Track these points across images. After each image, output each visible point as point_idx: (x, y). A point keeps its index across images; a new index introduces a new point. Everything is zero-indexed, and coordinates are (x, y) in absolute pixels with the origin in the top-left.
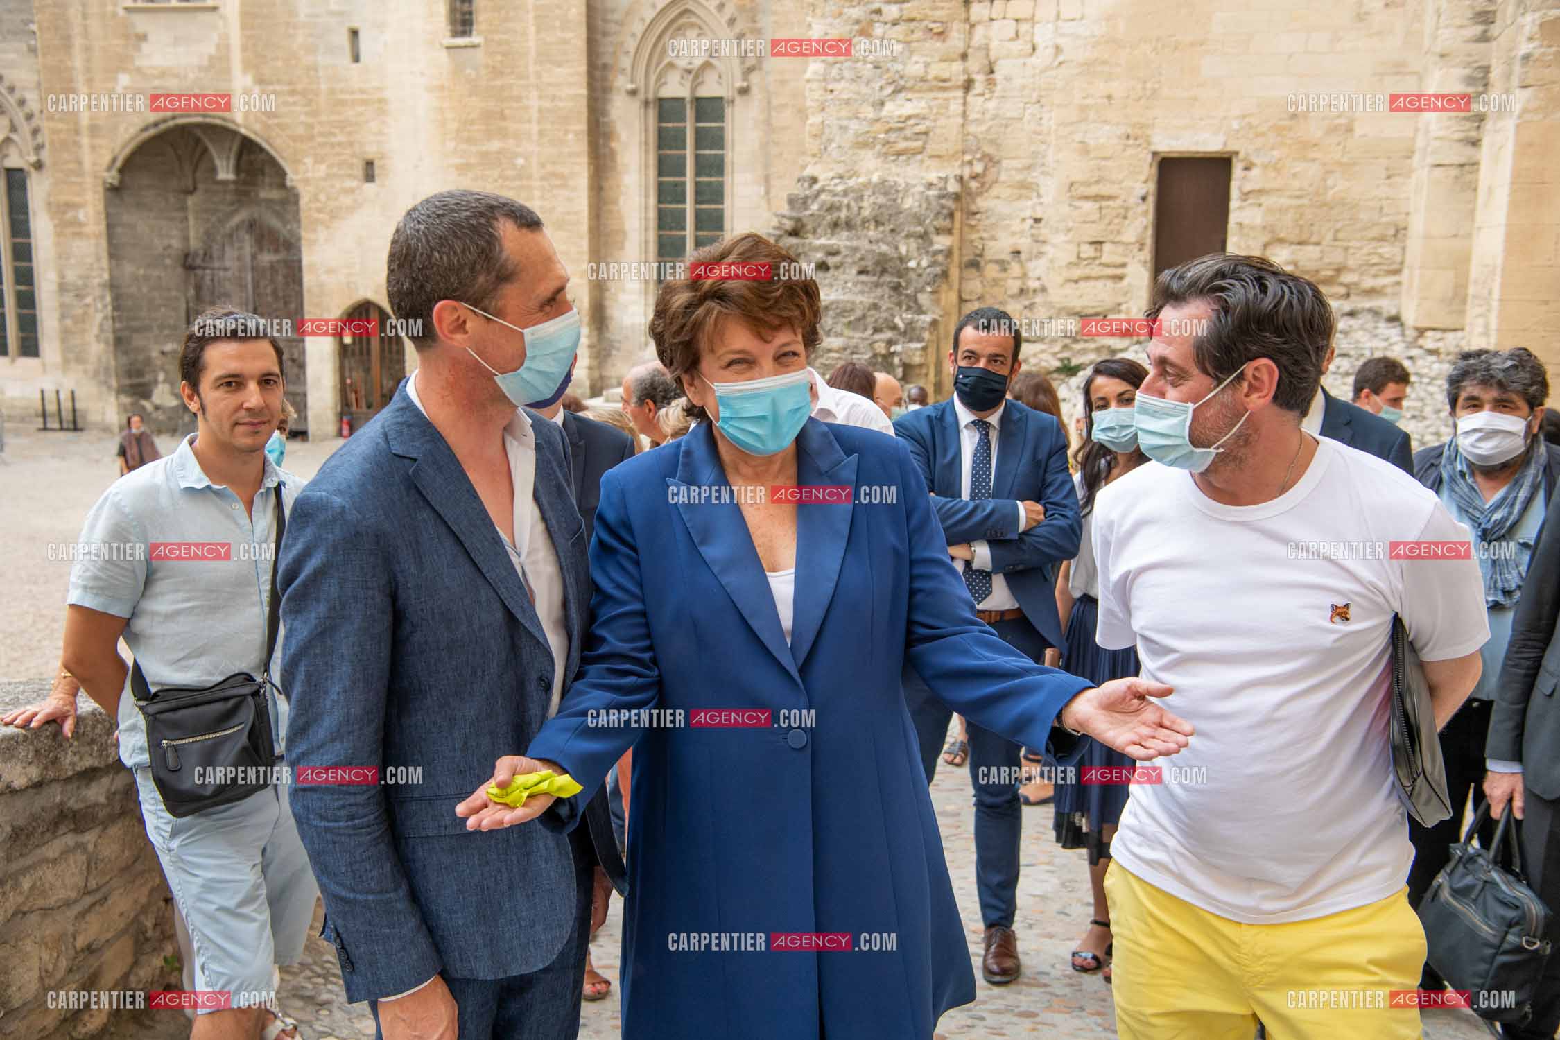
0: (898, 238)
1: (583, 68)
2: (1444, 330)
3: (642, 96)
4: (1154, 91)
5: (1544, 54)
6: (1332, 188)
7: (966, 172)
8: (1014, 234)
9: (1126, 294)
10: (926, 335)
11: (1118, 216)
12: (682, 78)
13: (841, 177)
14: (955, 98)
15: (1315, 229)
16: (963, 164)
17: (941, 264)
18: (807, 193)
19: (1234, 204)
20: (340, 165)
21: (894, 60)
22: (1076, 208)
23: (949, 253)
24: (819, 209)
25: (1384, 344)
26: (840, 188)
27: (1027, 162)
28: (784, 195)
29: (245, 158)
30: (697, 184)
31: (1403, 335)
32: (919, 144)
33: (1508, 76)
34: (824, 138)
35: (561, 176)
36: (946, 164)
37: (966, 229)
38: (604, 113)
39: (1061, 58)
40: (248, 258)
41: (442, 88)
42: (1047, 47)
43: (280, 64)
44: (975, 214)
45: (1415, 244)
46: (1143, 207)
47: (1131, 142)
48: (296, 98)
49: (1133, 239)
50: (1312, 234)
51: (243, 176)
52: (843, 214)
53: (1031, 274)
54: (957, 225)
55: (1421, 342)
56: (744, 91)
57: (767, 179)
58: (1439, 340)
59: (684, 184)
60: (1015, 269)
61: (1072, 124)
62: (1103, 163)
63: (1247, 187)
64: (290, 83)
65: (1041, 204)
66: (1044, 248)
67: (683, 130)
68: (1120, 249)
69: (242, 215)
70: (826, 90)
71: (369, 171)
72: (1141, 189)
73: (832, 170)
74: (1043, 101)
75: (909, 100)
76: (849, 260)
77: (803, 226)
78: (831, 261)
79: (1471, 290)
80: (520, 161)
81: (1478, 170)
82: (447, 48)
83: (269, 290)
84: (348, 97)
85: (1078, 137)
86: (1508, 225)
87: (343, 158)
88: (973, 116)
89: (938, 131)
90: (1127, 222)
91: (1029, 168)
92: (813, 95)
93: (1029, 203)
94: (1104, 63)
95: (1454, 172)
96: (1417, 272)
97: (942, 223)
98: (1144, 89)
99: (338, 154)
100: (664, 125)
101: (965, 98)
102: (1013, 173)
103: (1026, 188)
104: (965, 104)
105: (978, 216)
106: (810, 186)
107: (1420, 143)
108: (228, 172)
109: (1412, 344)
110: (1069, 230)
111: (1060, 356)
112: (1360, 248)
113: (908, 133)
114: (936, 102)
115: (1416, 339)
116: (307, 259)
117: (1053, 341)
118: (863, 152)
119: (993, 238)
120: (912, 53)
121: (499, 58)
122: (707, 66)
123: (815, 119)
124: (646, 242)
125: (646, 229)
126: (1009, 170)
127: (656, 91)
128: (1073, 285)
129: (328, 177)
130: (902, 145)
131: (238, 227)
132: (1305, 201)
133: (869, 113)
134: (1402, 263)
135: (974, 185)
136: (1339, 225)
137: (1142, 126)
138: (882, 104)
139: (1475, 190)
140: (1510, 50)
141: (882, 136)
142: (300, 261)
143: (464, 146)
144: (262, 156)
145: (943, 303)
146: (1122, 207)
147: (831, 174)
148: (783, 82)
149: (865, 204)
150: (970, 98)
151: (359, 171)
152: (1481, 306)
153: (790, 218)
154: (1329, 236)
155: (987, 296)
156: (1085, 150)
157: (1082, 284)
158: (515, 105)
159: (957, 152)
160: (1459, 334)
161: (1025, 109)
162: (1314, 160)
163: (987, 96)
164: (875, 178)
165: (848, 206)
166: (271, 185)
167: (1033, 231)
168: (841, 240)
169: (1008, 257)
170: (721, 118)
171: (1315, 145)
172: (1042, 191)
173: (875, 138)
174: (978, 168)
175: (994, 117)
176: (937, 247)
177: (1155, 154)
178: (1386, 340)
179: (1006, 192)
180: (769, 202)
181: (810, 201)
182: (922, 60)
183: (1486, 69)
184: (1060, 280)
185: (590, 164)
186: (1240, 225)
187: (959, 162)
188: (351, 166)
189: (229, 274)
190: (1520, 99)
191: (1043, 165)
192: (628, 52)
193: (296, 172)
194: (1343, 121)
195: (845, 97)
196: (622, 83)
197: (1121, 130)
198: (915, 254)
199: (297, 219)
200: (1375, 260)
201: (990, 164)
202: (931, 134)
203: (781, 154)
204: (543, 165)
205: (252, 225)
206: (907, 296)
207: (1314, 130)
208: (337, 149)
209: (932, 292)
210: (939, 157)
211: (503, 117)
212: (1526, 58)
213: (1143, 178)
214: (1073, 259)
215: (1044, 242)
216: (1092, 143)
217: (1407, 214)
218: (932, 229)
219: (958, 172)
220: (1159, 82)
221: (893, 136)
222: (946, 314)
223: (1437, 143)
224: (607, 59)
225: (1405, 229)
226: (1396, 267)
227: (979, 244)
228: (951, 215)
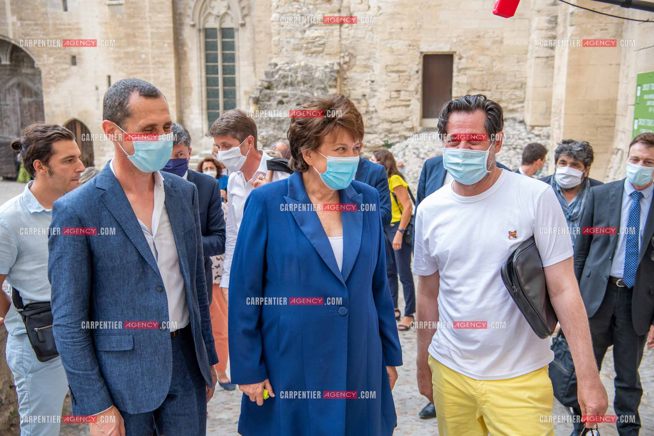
0: (313, 90)
1: (170, 14)
2: (542, 126)
3: (197, 27)
4: (421, 26)
5: (579, 12)
6: (496, 66)
7: (342, 61)
8: (363, 87)
9: (411, 113)
11: (406, 79)
12: (215, 19)
13: (288, 63)
14: (336, 29)
15: (489, 84)
16: (340, 57)
18: (273, 70)
19: (455, 74)
20: (60, 58)
21: (309, 12)
22: (389, 76)
24: (279, 77)
25: (517, 133)
26: (287, 68)
27: (368, 56)
28: (263, 71)
29: (14, 54)
30: (224, 66)
31: (526, 128)
32: (321, 49)
33: (565, 21)
34: (280, 46)
35: (162, 63)
36: (333, 58)
37: (342, 86)
38: (181, 35)
39: (381, 12)
40: (18, 100)
41: (106, 23)
42: (374, 7)
43: (29, 11)
44: (346, 79)
45: (529, 90)
46: (417, 76)
47: (411, 48)
48: (38, 27)
49: (413, 89)
50: (487, 86)
51: (13, 62)
52: (289, 80)
53: (370, 105)
54: (338, 84)
55: (533, 131)
56: (243, 25)
57: (254, 64)
58: (541, 130)
59: (217, 66)
60: (364, 102)
61: (386, 40)
62: (400, 57)
63: (460, 67)
64: (35, 20)
65: (374, 74)
66: (376, 94)
67: (216, 42)
68: (408, 93)
69: (14, 81)
70: (280, 25)
71: (74, 61)
72: (416, 68)
73: (283, 60)
74: (374, 30)
75: (316, 30)
76: (292, 99)
77: (272, 85)
78: (285, 100)
79: (553, 110)
80: (143, 56)
81: (554, 59)
82: (109, 5)
83: (28, 114)
84: (63, 27)
85: (389, 46)
86: (567, 83)
87: (61, 54)
88: (344, 36)
89: (329, 43)
90: (410, 82)
91: (369, 59)
92: (274, 28)
93: (369, 74)
94: (399, 14)
95: (544, 60)
96: (531, 102)
97: (332, 83)
98: (416, 25)
99: (59, 53)
100: (208, 40)
101: (340, 29)
102: (362, 61)
103: (367, 68)
104: (340, 31)
105: (347, 80)
106: (275, 67)
107: (530, 48)
108: (6, 61)
109: (529, 133)
110: (386, 86)
111: (384, 139)
112: (508, 92)
113: (316, 44)
114: (328, 31)
115: (531, 130)
116: (46, 100)
117: (381, 133)
118: (297, 52)
119: (354, 89)
120: (317, 9)
121: (132, 10)
122: (226, 14)
123: (275, 38)
124: (201, 92)
125: (201, 86)
126: (360, 60)
127: (204, 25)
128: (388, 109)
129: (55, 63)
130: (314, 49)
131: (12, 86)
132: (484, 72)
133: (299, 35)
134: (524, 98)
135: (345, 66)
136: (498, 82)
137: (416, 41)
138: (305, 31)
139: (553, 67)
140: (566, 10)
141: (305, 45)
142: (42, 101)
143: (117, 50)
144: (23, 54)
146: (408, 75)
147: (284, 62)
148: (260, 21)
150: (342, 29)
151: (69, 60)
152: (556, 116)
153: (266, 82)
154: (495, 87)
156: (392, 51)
157: (392, 109)
158: (140, 31)
159: (337, 52)
160: (548, 128)
161: (366, 33)
162: (487, 55)
163: (350, 28)
164: (303, 64)
165: (291, 76)
166: (27, 67)
167: (371, 86)
168: (288, 91)
169: (360, 97)
170: (233, 37)
171: (488, 49)
172: (374, 69)
173: (302, 46)
174: (347, 59)
175: (353, 37)
177: (421, 53)
178: (519, 130)
179: (359, 70)
180: (255, 74)
181: (274, 74)
182: (322, 12)
183: (556, 17)
184: (383, 107)
185: (175, 57)
186: (458, 83)
187: (338, 57)
188: (65, 58)
189: (9, 107)
190: (570, 30)
191: (374, 58)
192: (190, 8)
193: (39, 61)
194: (499, 39)
195: (288, 28)
196: (188, 21)
197: (407, 43)
199: (40, 82)
200: (513, 97)
201: (352, 57)
202: (326, 45)
203: (260, 53)
204: (154, 58)
205: (19, 85)
207: (487, 43)
208: (58, 51)
210: (330, 54)
211: (134, 36)
212: (572, 13)
213: (417, 63)
214: (388, 98)
215: (376, 91)
216: (395, 48)
217: (526, 78)
218: (327, 86)
219: (338, 61)
220: (423, 22)
221: (310, 46)
223: (537, 48)
224: (181, 11)
225: (525, 84)
226: (522, 100)
227: (348, 92)
228: (336, 80)
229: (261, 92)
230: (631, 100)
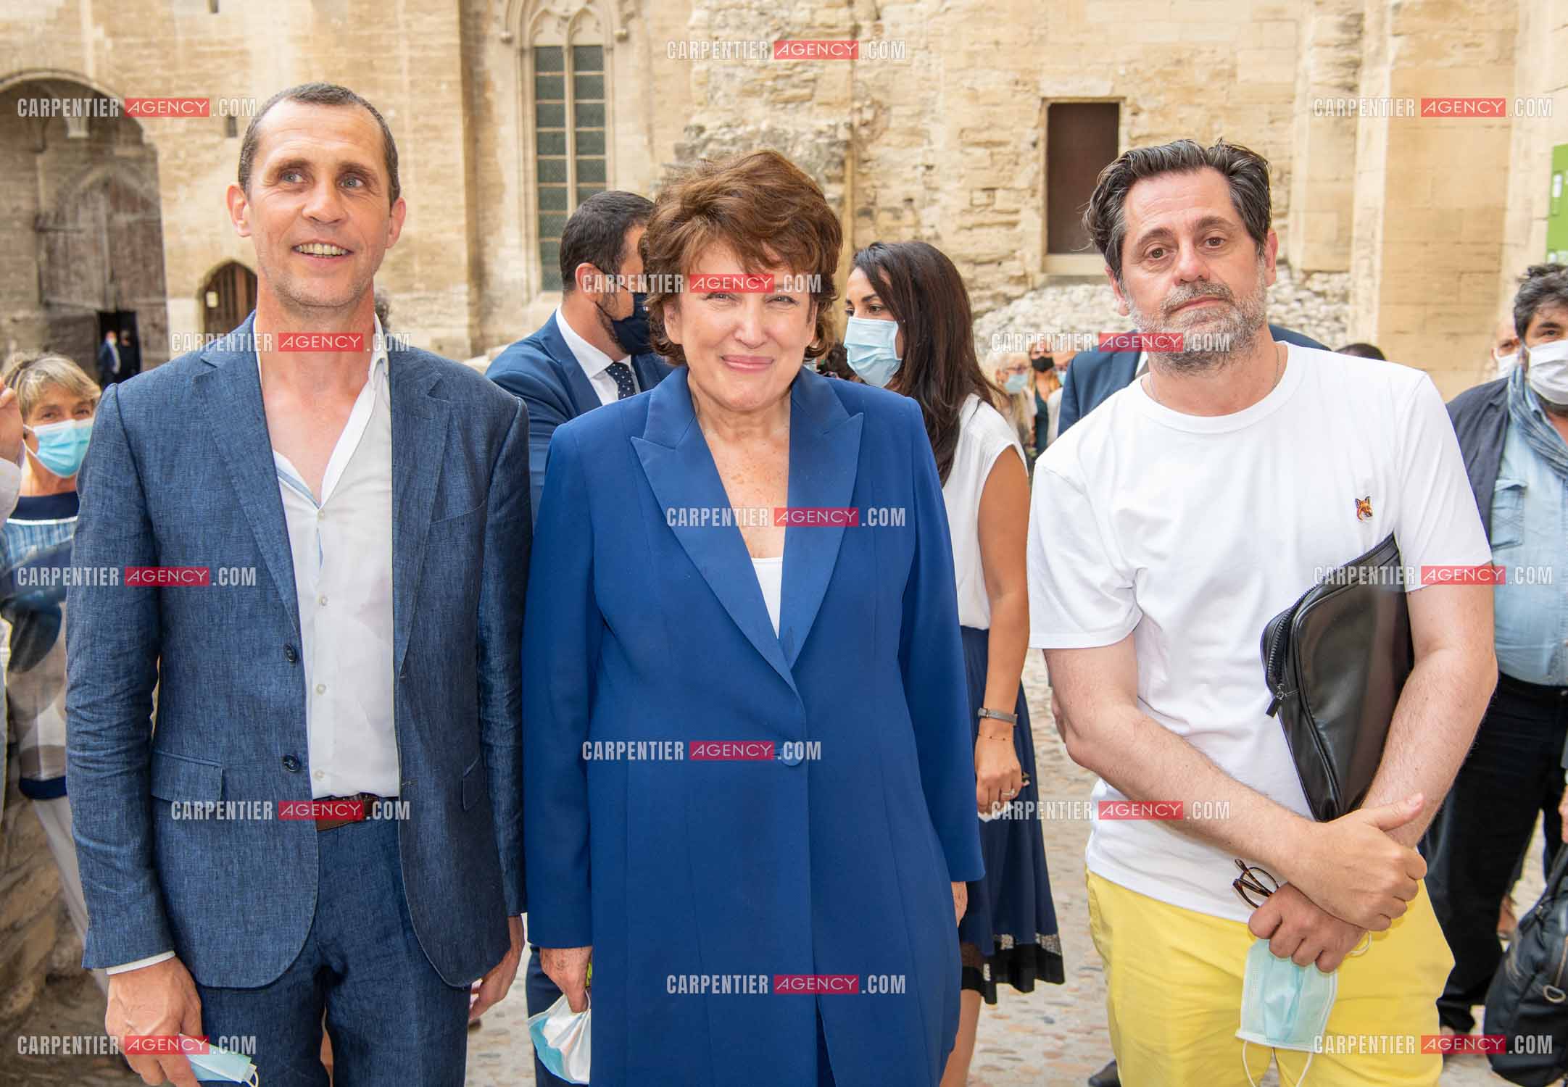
1: (455, 17)
2: (1330, 272)
3: (517, 44)
4: (1041, 36)
5: (1413, 4)
6: (1219, 131)
7: (856, 120)
8: (906, 181)
9: (1019, 240)
11: (1009, 162)
12: (559, 25)
13: (729, 126)
16: (853, 111)
18: (695, 142)
21: (779, 7)
22: (968, 154)
23: (841, 202)
26: (728, 137)
27: (916, 108)
28: (670, 144)
30: (578, 135)
31: (1292, 278)
32: (807, 91)
33: (1381, 24)
34: (710, 86)
35: (435, 128)
36: (835, 111)
37: (858, 177)
38: (479, 62)
39: (947, 4)
40: (104, 219)
41: (306, 38)
43: (133, 15)
44: (865, 161)
45: (1299, 187)
46: (1034, 153)
47: (1020, 87)
48: (151, 51)
49: (1025, 185)
51: (96, 133)
53: (924, 222)
54: (849, 173)
55: (1308, 283)
56: (623, 39)
57: (650, 128)
58: (1326, 282)
59: (563, 134)
60: (908, 217)
61: (961, 70)
62: (993, 109)
63: (1136, 133)
64: (145, 35)
65: (932, 151)
66: (937, 196)
67: (561, 79)
68: (1013, 195)
69: (96, 174)
70: (711, 37)
71: (230, 126)
72: (1031, 135)
73: (718, 118)
74: (931, 47)
79: (1355, 232)
83: (127, 252)
84: (207, 49)
85: (967, 83)
86: (1387, 170)
88: (861, 62)
89: (826, 78)
90: (1018, 168)
91: (919, 114)
93: (921, 150)
94: (990, 8)
96: (1302, 217)
97: (833, 171)
98: (1031, 34)
100: (541, 74)
102: (903, 120)
103: (916, 135)
105: (869, 164)
106: (698, 135)
107: (1300, 88)
108: (79, 129)
109: (1300, 286)
110: (961, 177)
113: (795, 80)
115: (1304, 281)
116: (167, 219)
118: (750, 100)
119: (885, 186)
121: (366, 6)
122: (583, 13)
123: (699, 68)
124: (526, 195)
125: (525, 182)
126: (899, 117)
127: (532, 39)
128: (967, 233)
129: (188, 132)
130: (790, 93)
131: (91, 187)
134: (1288, 205)
135: (864, 132)
137: (1030, 72)
139: (1354, 134)
141: (769, 83)
142: (159, 221)
146: (1013, 153)
147: (718, 123)
148: (663, 29)
151: (218, 125)
152: (1364, 248)
153: (678, 168)
156: (974, 96)
157: (976, 231)
158: (384, 55)
159: (845, 100)
160: (1344, 275)
161: (913, 55)
162: (1199, 105)
164: (764, 126)
166: (126, 142)
167: (926, 178)
169: (900, 205)
170: (600, 66)
171: (1200, 90)
172: (933, 138)
173: (762, 86)
174: (868, 115)
175: (884, 64)
177: (1044, 99)
179: (896, 139)
180: (652, 151)
181: (697, 151)
182: (809, 6)
183: (1360, 17)
184: (953, 227)
185: (465, 115)
187: (848, 110)
188: (209, 120)
189: (83, 236)
190: (1394, 46)
191: (933, 111)
193: (153, 128)
194: (1226, 67)
196: (496, 31)
197: (1011, 76)
201: (880, 112)
202: (819, 81)
203: (664, 103)
204: (415, 117)
205: (106, 185)
207: (1198, 76)
210: (828, 104)
211: (371, 66)
212: (1397, 7)
213: (1033, 124)
214: (967, 206)
215: (936, 189)
216: (981, 89)
217: (1290, 158)
219: (848, 119)
220: (1046, 28)
221: (780, 84)
223: (1317, 89)
224: (479, 6)
225: (1289, 172)
227: (870, 192)
228: (842, 163)
230: (1541, 209)
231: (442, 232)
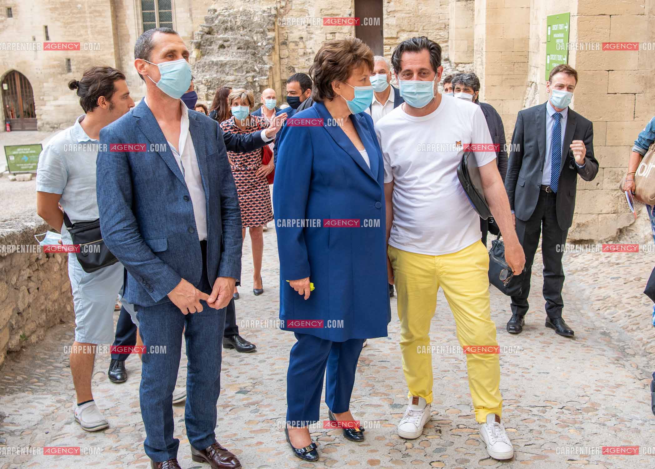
0: (253, 34)
2: (465, 64)
6: (421, 9)
7: (278, 6)
8: (300, 30)
10: (268, 73)
13: (227, 9)
15: (416, 25)
16: (277, 2)
17: (271, 44)
18: (213, 16)
19: (385, 16)
23: (274, 39)
24: (219, 22)
26: (227, 13)
27: (303, 1)
28: (202, 17)
30: (160, 13)
31: (451, 66)
35: (99, 12)
36: (269, 3)
37: (280, 29)
45: (452, 31)
49: (347, 31)
50: (415, 28)
52: (229, 24)
53: (307, 47)
54: (277, 27)
55: (457, 68)
57: (190, 10)
58: (464, 67)
59: (154, 13)
60: (301, 45)
62: (333, 1)
63: (389, 10)
66: (312, 36)
68: (343, 35)
71: (9, 12)
72: (349, 11)
73: (222, 6)
76: (233, 43)
77: (212, 30)
78: (226, 44)
79: (475, 48)
80: (79, 6)
86: (486, 24)
91: (304, 3)
95: (463, 3)
96: (454, 42)
97: (270, 27)
102: (297, 6)
103: (303, 12)
106: (214, 13)
110: (322, 28)
112: (433, 33)
115: (455, 67)
119: (291, 33)
126: (296, 4)
132: (411, 15)
135: (282, 11)
136: (424, 24)
139: (473, 10)
145: (273, 59)
147: (222, 8)
149: (238, 20)
151: (5, 12)
152: (479, 54)
153: (207, 27)
154: (421, 28)
155: (291, 56)
160: (471, 65)
164: (241, 9)
165: (231, 21)
167: (308, 29)
168: (229, 35)
169: (298, 40)
172: (310, 13)
174: (283, 4)
176: (269, 37)
179: (295, 14)
180: (192, 20)
181: (214, 19)
185: (111, 6)
186: (388, 24)
187: (275, 2)
191: (309, 2)
198: (260, 40)
200: (439, 37)
201: (288, 2)
204: (90, 7)
206: (259, 57)
209: (269, 56)
213: (349, 7)
215: (312, 33)
217: (449, 19)
218: (266, 29)
219: (275, 6)
222: (275, 64)
225: (448, 25)
226: (446, 39)
227: (285, 35)
228: (274, 24)
229: (202, 37)
230: (543, 39)
231: (104, 55)
